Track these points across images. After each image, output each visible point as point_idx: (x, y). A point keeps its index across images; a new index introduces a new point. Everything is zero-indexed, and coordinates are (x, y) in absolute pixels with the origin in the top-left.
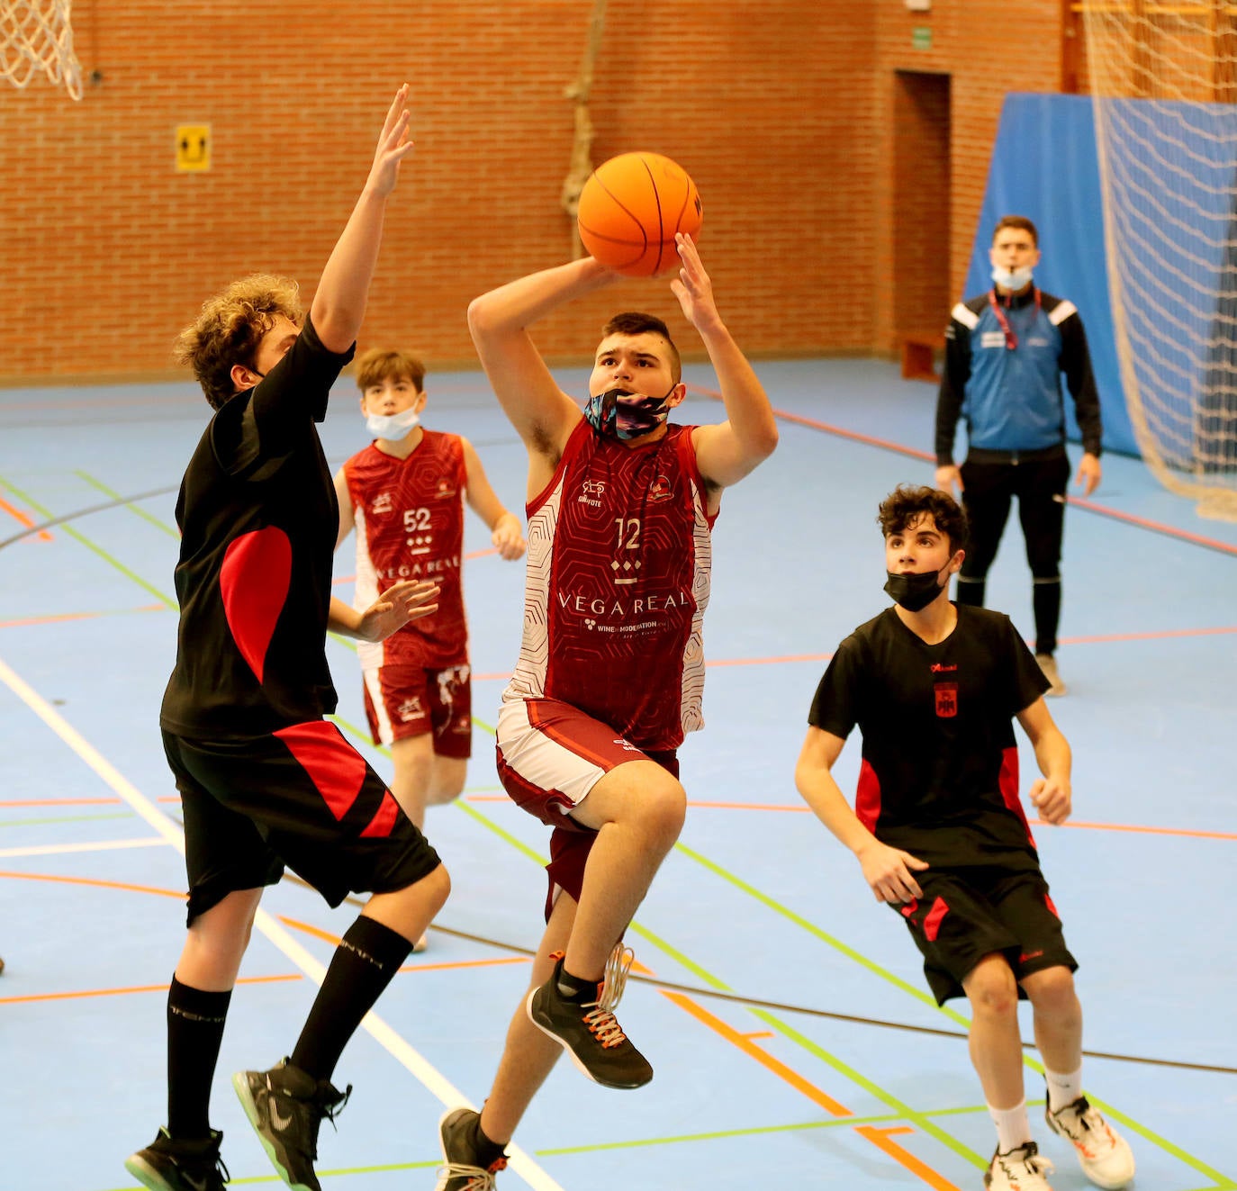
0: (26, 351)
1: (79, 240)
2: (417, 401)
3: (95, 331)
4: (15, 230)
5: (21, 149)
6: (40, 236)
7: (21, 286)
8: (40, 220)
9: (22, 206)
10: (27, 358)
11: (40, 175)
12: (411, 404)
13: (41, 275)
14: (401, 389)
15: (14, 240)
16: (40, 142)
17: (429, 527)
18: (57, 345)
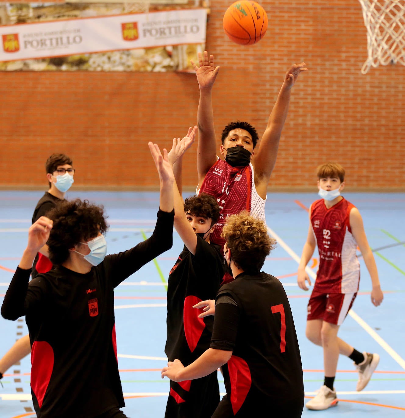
0: (359, 177)
1: (383, 130)
2: (340, 186)
3: (389, 170)
4: (356, 125)
5: (360, 90)
6: (366, 128)
7: (357, 149)
8: (367, 121)
9: (359, 115)
10: (359, 180)
11: (367, 102)
12: (337, 188)
13: (366, 145)
14: (334, 181)
15: (355, 129)
16: (368, 88)
17: (329, 238)
18: (372, 175)
